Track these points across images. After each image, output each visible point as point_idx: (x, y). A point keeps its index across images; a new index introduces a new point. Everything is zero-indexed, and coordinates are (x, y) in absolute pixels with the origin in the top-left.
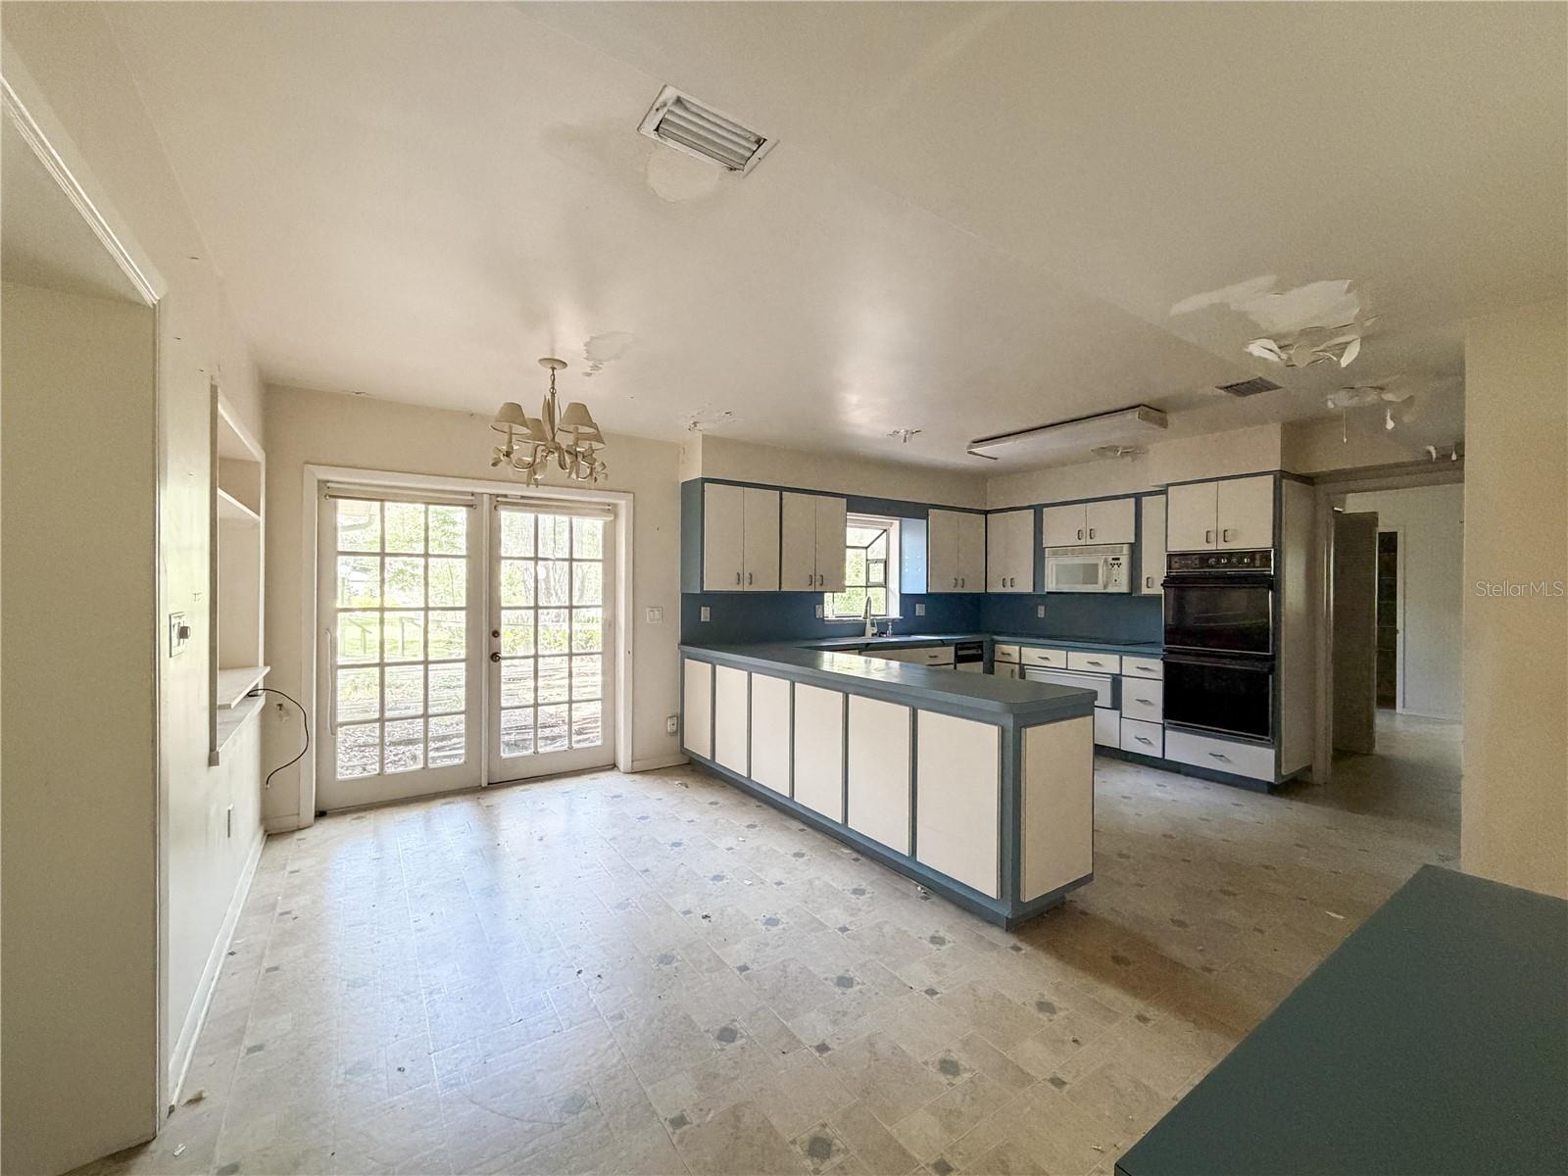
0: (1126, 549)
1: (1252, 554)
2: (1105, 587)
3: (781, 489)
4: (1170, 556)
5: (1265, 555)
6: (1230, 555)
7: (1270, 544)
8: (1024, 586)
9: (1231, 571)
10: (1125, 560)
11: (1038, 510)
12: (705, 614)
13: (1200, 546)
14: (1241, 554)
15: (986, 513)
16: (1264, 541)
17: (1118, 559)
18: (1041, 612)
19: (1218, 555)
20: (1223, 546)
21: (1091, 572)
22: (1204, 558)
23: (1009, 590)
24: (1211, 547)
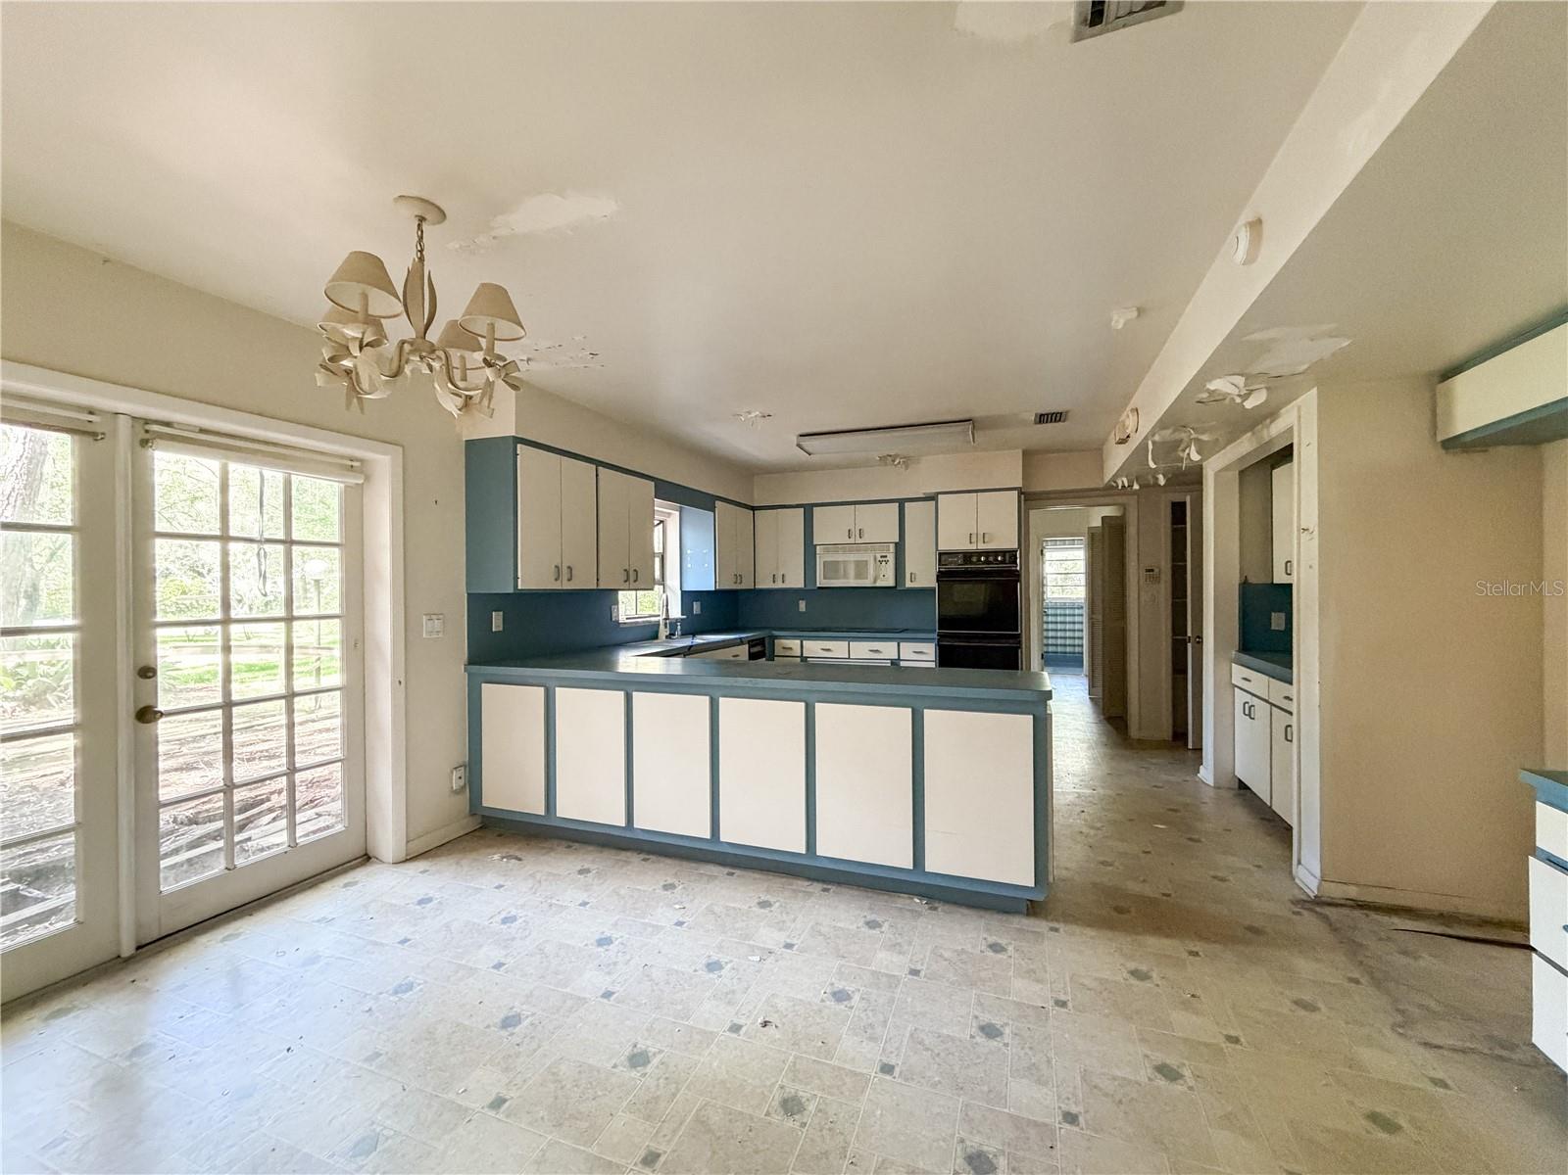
0: (892, 548)
1: (1004, 553)
2: (875, 582)
3: (599, 463)
4: (940, 554)
5: (1012, 553)
6: (987, 553)
7: (1016, 546)
8: (796, 581)
9: (986, 567)
10: (891, 558)
11: (808, 510)
12: (497, 621)
13: (964, 545)
14: (996, 553)
15: (753, 509)
16: (1009, 542)
17: (886, 557)
18: (802, 606)
19: (979, 554)
20: (982, 546)
21: (861, 568)
22: (967, 556)
23: (779, 585)
24: (973, 547)
